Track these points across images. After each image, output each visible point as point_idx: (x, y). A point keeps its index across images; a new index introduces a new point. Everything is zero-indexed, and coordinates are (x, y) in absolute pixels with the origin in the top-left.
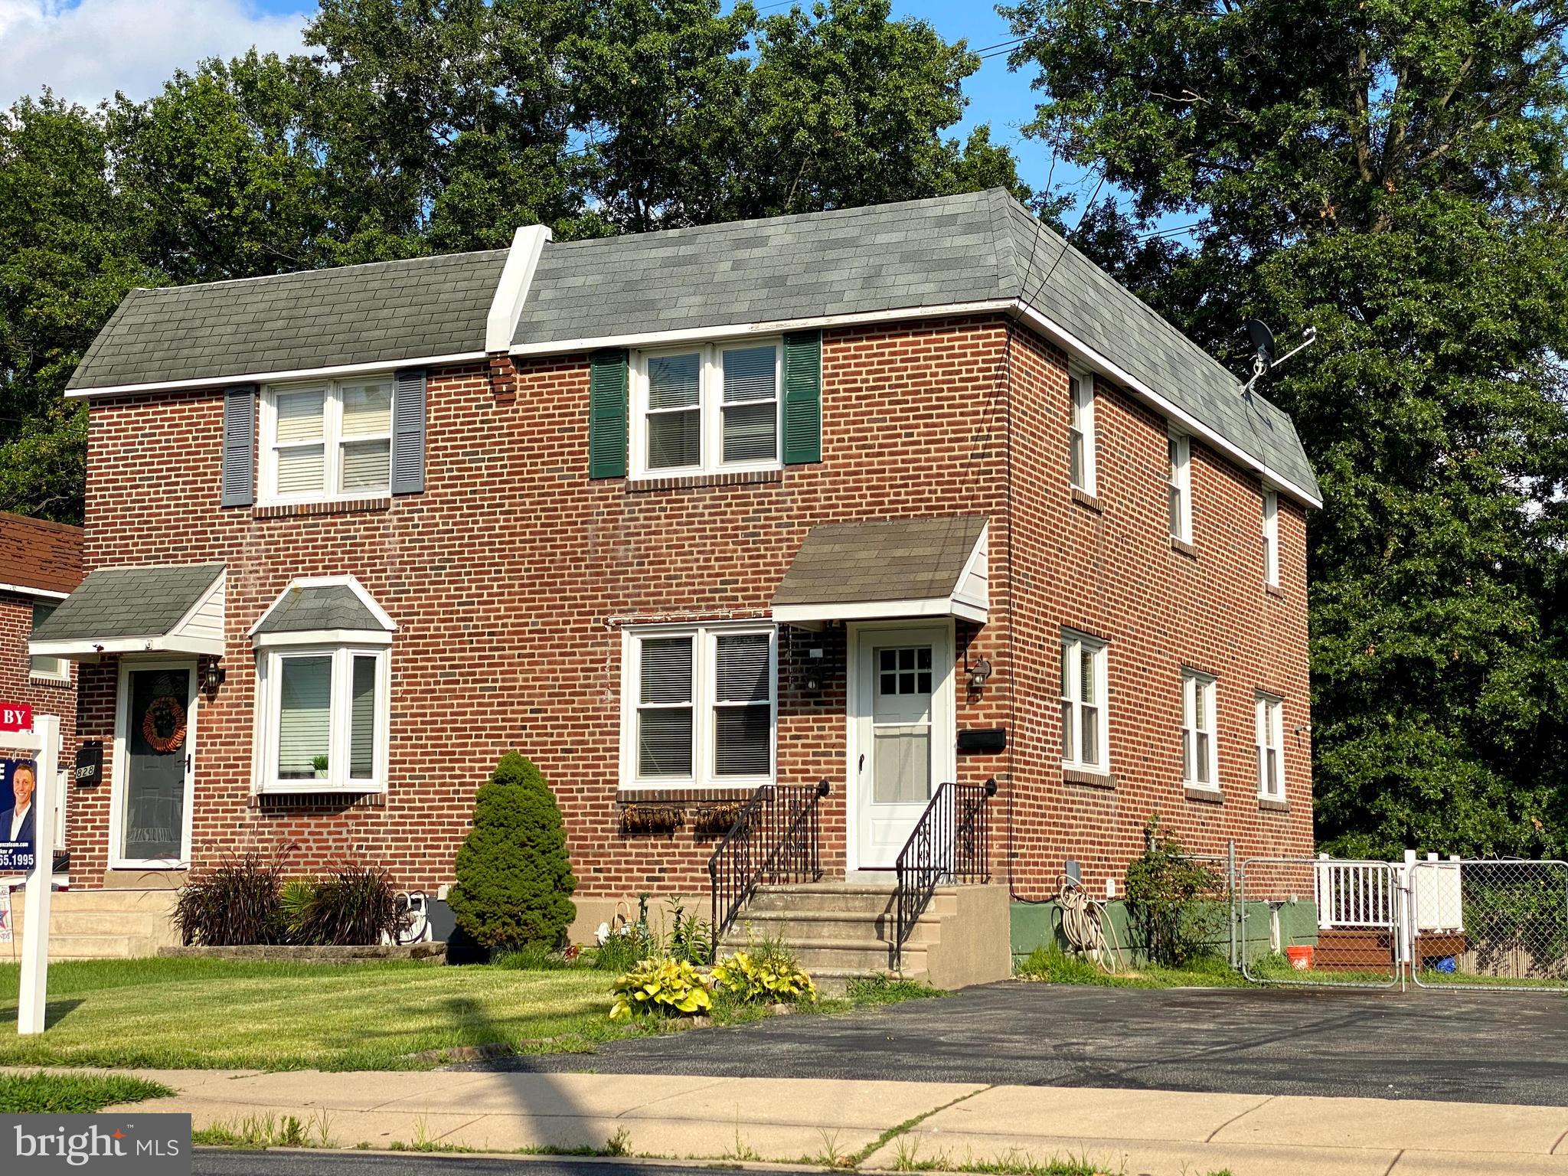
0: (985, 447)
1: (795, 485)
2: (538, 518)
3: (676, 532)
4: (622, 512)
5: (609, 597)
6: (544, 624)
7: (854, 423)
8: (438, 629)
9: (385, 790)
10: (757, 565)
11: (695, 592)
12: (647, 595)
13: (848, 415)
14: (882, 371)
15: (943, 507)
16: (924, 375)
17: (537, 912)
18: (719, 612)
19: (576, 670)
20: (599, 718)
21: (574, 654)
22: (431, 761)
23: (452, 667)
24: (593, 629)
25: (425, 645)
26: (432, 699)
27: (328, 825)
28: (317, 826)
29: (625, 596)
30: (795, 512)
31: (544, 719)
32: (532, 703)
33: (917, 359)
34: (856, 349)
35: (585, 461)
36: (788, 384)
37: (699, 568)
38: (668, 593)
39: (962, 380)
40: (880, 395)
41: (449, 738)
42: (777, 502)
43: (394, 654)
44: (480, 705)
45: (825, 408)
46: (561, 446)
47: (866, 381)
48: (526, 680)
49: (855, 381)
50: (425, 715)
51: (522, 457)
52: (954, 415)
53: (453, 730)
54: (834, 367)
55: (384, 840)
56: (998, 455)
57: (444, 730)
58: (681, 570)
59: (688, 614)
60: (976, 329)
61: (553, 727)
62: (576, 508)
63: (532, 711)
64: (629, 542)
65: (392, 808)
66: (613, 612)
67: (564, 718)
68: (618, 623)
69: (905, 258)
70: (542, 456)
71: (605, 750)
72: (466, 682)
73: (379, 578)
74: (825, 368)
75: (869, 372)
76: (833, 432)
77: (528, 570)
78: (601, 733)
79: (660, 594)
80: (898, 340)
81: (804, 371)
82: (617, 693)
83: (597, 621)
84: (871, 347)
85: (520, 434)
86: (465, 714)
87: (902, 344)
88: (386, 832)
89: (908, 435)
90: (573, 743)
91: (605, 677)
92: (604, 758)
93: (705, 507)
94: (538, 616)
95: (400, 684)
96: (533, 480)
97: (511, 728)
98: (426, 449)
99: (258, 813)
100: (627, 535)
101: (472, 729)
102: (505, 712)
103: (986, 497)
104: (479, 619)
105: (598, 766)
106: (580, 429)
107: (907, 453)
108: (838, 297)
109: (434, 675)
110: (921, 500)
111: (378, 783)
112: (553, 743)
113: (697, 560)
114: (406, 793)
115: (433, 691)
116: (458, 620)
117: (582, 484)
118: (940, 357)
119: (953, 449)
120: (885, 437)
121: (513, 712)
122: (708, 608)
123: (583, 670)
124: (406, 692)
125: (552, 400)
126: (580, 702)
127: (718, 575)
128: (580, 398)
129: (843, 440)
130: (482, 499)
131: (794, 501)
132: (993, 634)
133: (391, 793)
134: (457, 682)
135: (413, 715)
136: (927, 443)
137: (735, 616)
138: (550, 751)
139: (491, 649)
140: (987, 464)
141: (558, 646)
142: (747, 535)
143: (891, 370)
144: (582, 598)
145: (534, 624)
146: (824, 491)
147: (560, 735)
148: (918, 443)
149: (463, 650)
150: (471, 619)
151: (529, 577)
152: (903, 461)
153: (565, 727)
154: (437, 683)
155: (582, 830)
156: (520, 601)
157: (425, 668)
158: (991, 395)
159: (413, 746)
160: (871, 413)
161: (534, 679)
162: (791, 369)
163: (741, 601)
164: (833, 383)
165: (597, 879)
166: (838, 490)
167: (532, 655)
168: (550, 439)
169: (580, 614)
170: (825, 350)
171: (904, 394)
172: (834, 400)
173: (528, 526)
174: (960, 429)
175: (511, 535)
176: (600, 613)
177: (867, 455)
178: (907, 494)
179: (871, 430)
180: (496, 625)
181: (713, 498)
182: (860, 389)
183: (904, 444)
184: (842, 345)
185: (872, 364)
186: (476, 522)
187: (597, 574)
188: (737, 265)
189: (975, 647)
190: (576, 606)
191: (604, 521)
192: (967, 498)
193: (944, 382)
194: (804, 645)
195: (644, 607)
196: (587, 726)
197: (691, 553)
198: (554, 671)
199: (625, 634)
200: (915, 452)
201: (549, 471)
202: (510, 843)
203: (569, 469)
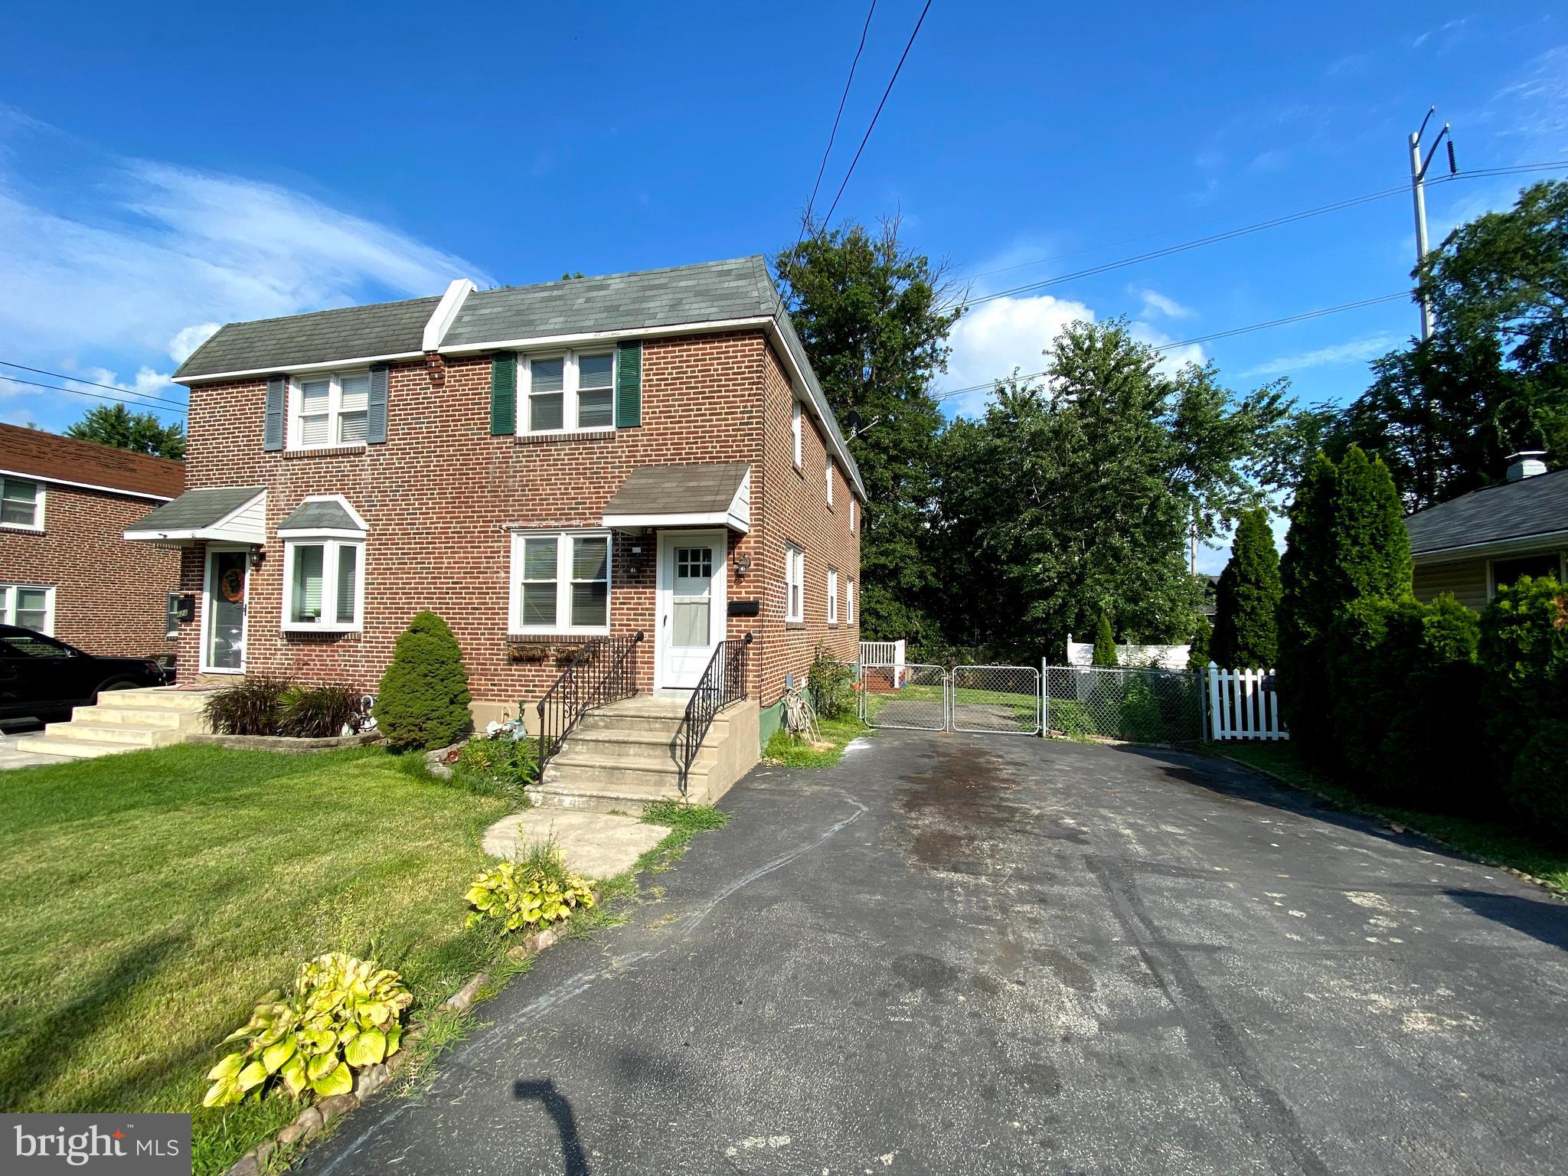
0: (749, 418)
1: (624, 442)
2: (458, 460)
3: (546, 470)
4: (511, 457)
5: (503, 511)
6: (461, 528)
7: (663, 401)
8: (394, 530)
9: (361, 630)
10: (599, 493)
11: (558, 509)
12: (527, 510)
13: (659, 396)
14: (682, 367)
15: (720, 457)
16: (710, 370)
17: (435, 722)
18: (574, 523)
19: (481, 558)
20: (495, 588)
21: (480, 547)
22: (390, 613)
23: (403, 554)
24: (492, 532)
25: (386, 539)
26: (391, 574)
27: (326, 651)
28: (320, 651)
29: (513, 511)
30: (624, 459)
31: (460, 588)
32: (453, 578)
33: (705, 360)
34: (665, 352)
35: (488, 423)
36: (621, 375)
37: (561, 494)
38: (541, 510)
39: (734, 374)
40: (680, 383)
41: (401, 599)
42: (612, 452)
43: (368, 545)
44: (420, 578)
45: (644, 391)
46: (473, 414)
47: (671, 374)
48: (449, 563)
49: (664, 374)
50: (385, 584)
51: (448, 421)
52: (729, 397)
53: (403, 593)
54: (650, 364)
55: (361, 661)
56: (757, 423)
57: (397, 594)
58: (550, 495)
59: (553, 523)
60: (744, 339)
61: (466, 593)
62: (482, 454)
63: (453, 583)
64: (516, 477)
65: (365, 642)
66: (505, 521)
67: (473, 588)
68: (509, 528)
69: (698, 294)
70: (461, 420)
71: (499, 609)
72: (411, 563)
73: (358, 497)
74: (644, 365)
75: (672, 368)
76: (649, 407)
77: (451, 493)
78: (497, 598)
79: (536, 510)
80: (693, 347)
81: (630, 367)
82: (508, 572)
83: (495, 526)
84: (675, 352)
85: (447, 406)
86: (410, 583)
87: (695, 350)
88: (361, 657)
89: (698, 410)
90: (479, 604)
91: (500, 562)
92: (498, 614)
93: (565, 455)
94: (457, 523)
95: (370, 564)
96: (455, 436)
97: (440, 593)
98: (388, 416)
99: (285, 642)
100: (514, 472)
101: (415, 593)
102: (435, 583)
103: (748, 451)
104: (420, 524)
105: (494, 619)
106: (485, 403)
107: (697, 421)
108: (654, 316)
109: (392, 559)
110: (706, 453)
111: (357, 626)
112: (466, 604)
113: (560, 489)
114: (374, 632)
115: (391, 569)
116: (408, 524)
117: (486, 439)
118: (720, 358)
119: (727, 419)
120: (683, 411)
121: (441, 583)
122: (567, 519)
123: (486, 558)
124: (374, 569)
125: (467, 385)
126: (484, 578)
127: (573, 499)
128: (486, 383)
129: (655, 413)
130: (423, 448)
131: (623, 452)
132: (752, 540)
133: (365, 632)
134: (406, 564)
135: (378, 584)
136: (710, 415)
137: (584, 525)
138: (464, 609)
139: (427, 543)
140: (750, 429)
141: (470, 542)
142: (592, 473)
143: (687, 367)
144: (486, 511)
145: (455, 528)
146: (643, 446)
147: (470, 598)
148: (705, 415)
149: (410, 543)
150: (415, 524)
151: (452, 498)
152: (695, 427)
153: (474, 593)
154: (394, 564)
155: (484, 659)
156: (446, 513)
157: (386, 554)
158: (753, 383)
159: (379, 603)
160: (674, 395)
161: (455, 563)
162: (623, 366)
163: (588, 516)
164: (649, 375)
165: (493, 690)
166: (652, 445)
167: (453, 547)
168: (466, 410)
169: (483, 522)
170: (644, 353)
171: (696, 382)
172: (650, 386)
173: (451, 465)
174: (732, 406)
175: (441, 470)
176: (497, 521)
177: (671, 423)
178: (697, 448)
179: (674, 406)
180: (430, 528)
181: (570, 449)
182: (667, 379)
183: (695, 416)
184: (656, 350)
185: (675, 362)
186: (419, 462)
187: (495, 496)
188: (588, 300)
189: (740, 548)
190: (482, 517)
191: (500, 463)
192: (736, 451)
193: (722, 375)
194: (629, 545)
195: (526, 518)
196: (488, 593)
197: (556, 484)
198: (467, 558)
199: (514, 535)
200: (702, 421)
201: (465, 430)
202: (415, 674)
203: (478, 429)
